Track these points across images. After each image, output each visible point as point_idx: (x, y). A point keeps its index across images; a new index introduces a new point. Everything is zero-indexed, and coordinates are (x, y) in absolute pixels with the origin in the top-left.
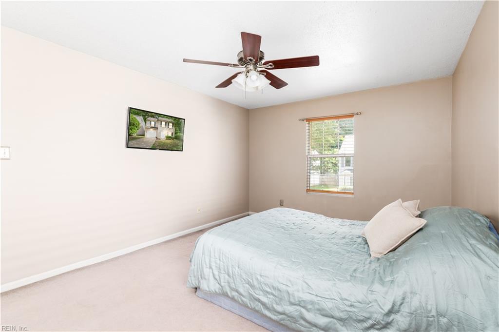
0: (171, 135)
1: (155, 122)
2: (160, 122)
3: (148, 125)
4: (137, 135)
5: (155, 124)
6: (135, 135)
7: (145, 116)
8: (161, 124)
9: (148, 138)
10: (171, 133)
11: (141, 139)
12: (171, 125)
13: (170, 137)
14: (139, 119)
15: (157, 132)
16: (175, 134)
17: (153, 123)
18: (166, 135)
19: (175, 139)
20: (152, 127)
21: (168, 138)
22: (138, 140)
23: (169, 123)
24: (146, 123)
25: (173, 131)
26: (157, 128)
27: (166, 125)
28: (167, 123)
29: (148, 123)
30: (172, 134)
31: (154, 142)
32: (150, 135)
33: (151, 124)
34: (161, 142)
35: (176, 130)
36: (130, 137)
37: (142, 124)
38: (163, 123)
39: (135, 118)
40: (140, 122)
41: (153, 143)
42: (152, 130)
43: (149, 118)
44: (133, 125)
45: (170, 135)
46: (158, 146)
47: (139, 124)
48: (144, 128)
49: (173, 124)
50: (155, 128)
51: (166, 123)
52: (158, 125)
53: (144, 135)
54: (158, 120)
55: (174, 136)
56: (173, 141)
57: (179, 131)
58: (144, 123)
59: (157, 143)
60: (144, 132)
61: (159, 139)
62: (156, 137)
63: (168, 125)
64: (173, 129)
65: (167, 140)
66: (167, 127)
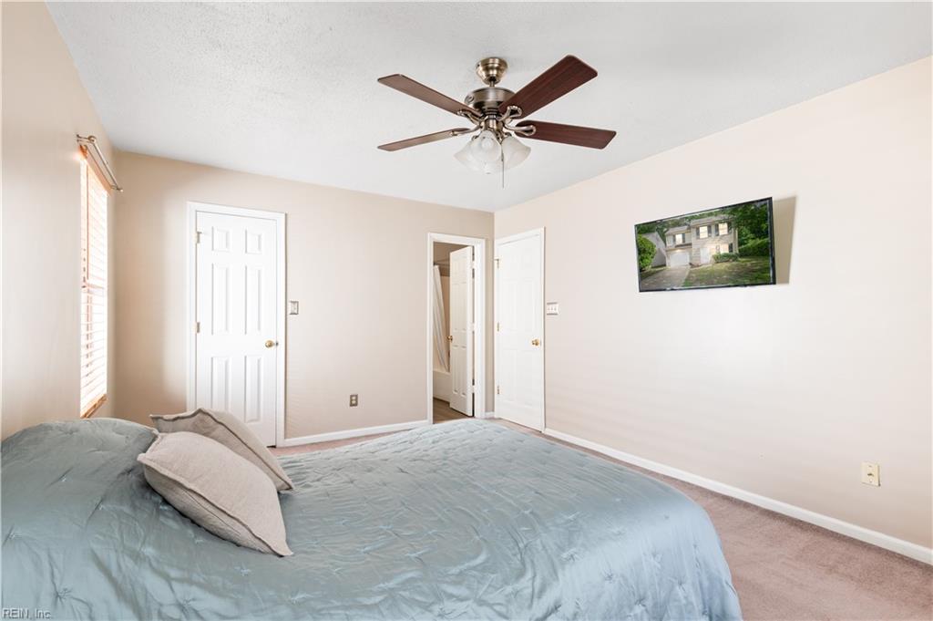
0: (727, 251)
1: (683, 235)
2: (694, 231)
3: (670, 243)
4: (653, 268)
5: (684, 238)
6: (649, 269)
7: (662, 229)
8: (698, 233)
9: (671, 270)
10: (727, 247)
11: (660, 274)
12: (723, 228)
13: (725, 255)
14: (653, 238)
15: (690, 254)
16: (740, 244)
17: (679, 238)
18: (714, 253)
19: (741, 256)
20: (678, 246)
21: (719, 258)
22: (656, 276)
23: (717, 226)
24: (665, 242)
25: (733, 238)
26: (690, 244)
27: (709, 231)
28: (713, 228)
29: (669, 240)
30: (731, 247)
31: (687, 273)
32: (677, 262)
33: (674, 240)
34: (704, 271)
35: (740, 236)
36: (643, 275)
37: (659, 245)
38: (703, 230)
39: (645, 239)
40: (655, 243)
41: (685, 277)
42: (678, 251)
43: (671, 231)
44: (644, 251)
45: (724, 250)
46: (697, 280)
47: (653, 246)
48: (664, 252)
49: (729, 224)
50: (686, 245)
51: (709, 227)
52: (692, 238)
53: (665, 265)
54: (689, 228)
55: (736, 250)
56: (734, 263)
57: (752, 236)
58: (662, 242)
59: (694, 275)
60: (664, 258)
61: (698, 266)
62: (691, 264)
63: (717, 230)
64: (732, 235)
65: (719, 264)
66: (713, 234)
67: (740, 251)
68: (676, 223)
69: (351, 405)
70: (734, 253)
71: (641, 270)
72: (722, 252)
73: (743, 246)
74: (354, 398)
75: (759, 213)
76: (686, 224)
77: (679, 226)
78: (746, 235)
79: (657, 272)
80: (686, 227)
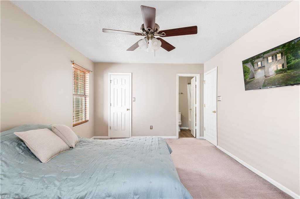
0: (281, 68)
1: (261, 62)
2: (266, 60)
3: (256, 67)
4: (249, 79)
5: (261, 64)
6: (248, 80)
7: (252, 61)
8: (268, 60)
9: (258, 79)
10: (281, 65)
11: (252, 82)
12: (279, 56)
13: (281, 70)
14: (249, 65)
15: (265, 71)
16: (287, 63)
17: (259, 63)
18: (275, 69)
19: (288, 69)
20: (259, 68)
21: (278, 72)
22: (250, 83)
23: (276, 55)
25: (284, 61)
26: (264, 66)
27: (273, 59)
28: (274, 56)
29: (255, 65)
30: (283, 66)
31: (264, 81)
32: (260, 75)
33: (258, 65)
34: (271, 79)
35: (287, 59)
36: (246, 83)
38: (270, 58)
39: (246, 66)
40: (250, 68)
41: (263, 83)
42: (259, 70)
43: (256, 61)
44: (246, 72)
45: (280, 67)
46: (268, 84)
47: (249, 69)
48: (253, 71)
49: (282, 54)
50: (262, 67)
51: (272, 56)
52: (265, 64)
53: (254, 78)
54: (264, 58)
55: (286, 67)
56: (285, 73)
57: (293, 58)
58: (252, 67)
59: (267, 81)
60: (253, 75)
61: (268, 77)
62: (265, 76)
63: (276, 57)
64: (284, 59)
65: (278, 75)
66: (274, 60)
67: (287, 67)
68: (258, 57)
69: (151, 129)
70: (285, 68)
71: (245, 81)
72: (279, 69)
73: (289, 64)
74: (151, 127)
75: (297, 45)
76: (262, 57)
77: (259, 58)
78: (291, 58)
79: (251, 81)
80: (262, 58)
